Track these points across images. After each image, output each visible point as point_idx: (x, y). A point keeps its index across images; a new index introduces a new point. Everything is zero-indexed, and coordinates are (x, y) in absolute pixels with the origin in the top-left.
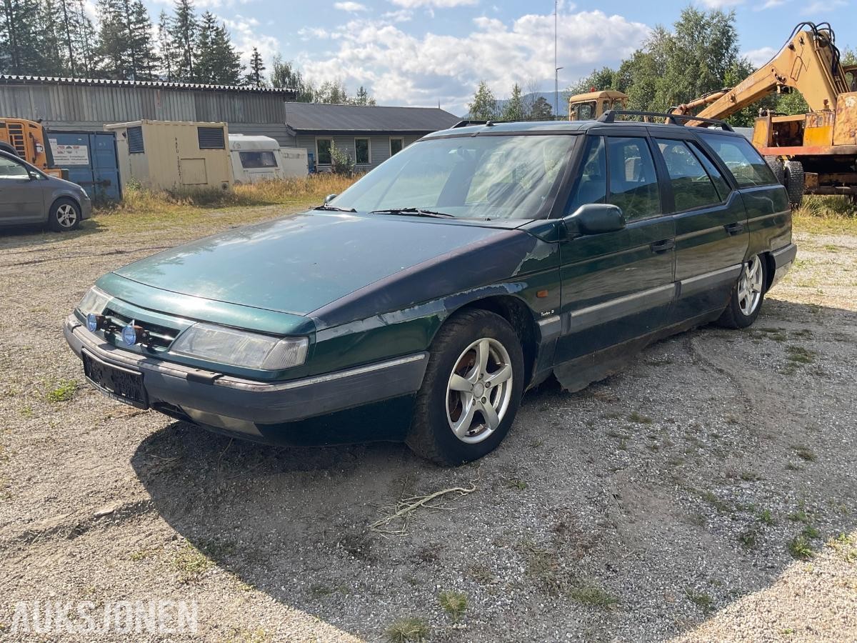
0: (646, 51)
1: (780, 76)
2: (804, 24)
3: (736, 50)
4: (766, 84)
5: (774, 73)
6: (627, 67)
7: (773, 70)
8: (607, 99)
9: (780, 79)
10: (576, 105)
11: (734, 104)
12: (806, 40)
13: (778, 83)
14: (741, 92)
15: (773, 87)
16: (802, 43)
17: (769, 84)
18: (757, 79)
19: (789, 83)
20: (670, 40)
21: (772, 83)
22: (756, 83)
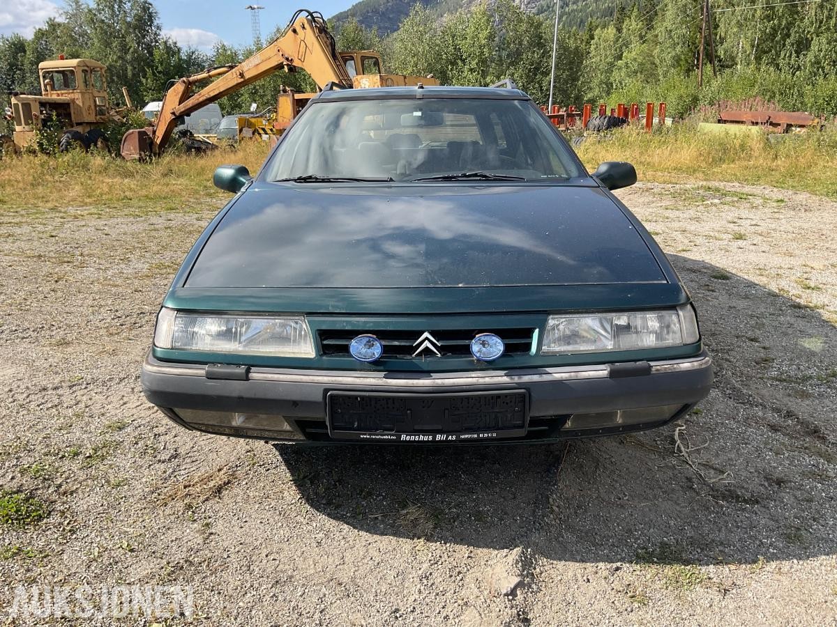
0: (61, 20)
1: (286, 56)
2: (301, 11)
3: (159, 28)
4: (273, 63)
5: (281, 53)
6: (40, 34)
7: (279, 51)
8: (86, 68)
9: (287, 59)
10: (48, 72)
11: (242, 80)
12: (307, 26)
13: (284, 63)
14: (249, 69)
15: (280, 66)
16: (304, 28)
17: (276, 63)
18: (264, 58)
19: (296, 63)
20: (90, 11)
21: (280, 62)
22: (263, 61)
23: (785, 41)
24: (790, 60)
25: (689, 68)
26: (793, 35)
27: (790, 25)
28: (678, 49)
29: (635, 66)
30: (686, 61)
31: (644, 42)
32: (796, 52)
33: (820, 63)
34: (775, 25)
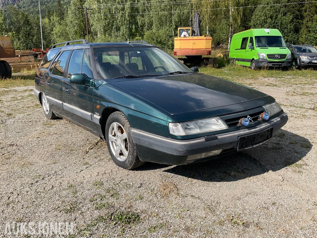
23: (112, 27)
24: (115, 34)
25: (81, 35)
26: (114, 25)
27: (113, 22)
28: (76, 28)
29: (59, 34)
30: (79, 33)
31: (61, 25)
32: (116, 31)
33: (124, 35)
34: (108, 21)
